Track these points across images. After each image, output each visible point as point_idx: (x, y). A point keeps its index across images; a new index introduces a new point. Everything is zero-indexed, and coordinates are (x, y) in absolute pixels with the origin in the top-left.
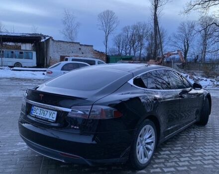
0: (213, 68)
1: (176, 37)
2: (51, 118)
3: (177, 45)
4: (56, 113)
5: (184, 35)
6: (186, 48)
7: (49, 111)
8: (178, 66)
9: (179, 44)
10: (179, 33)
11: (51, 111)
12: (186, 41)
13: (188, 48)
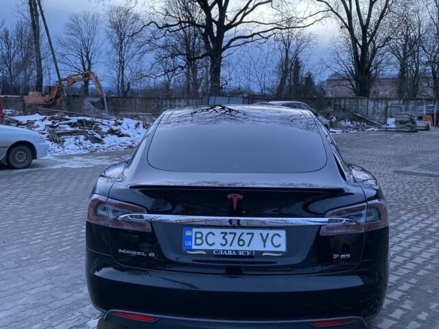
0: (158, 106)
1: (64, 45)
2: (269, 247)
3: (67, 61)
4: (283, 233)
5: (79, 41)
6: (87, 67)
7: (257, 232)
8: (93, 103)
9: (72, 58)
10: (68, 36)
11: (265, 232)
12: (85, 53)
13: (89, 67)
